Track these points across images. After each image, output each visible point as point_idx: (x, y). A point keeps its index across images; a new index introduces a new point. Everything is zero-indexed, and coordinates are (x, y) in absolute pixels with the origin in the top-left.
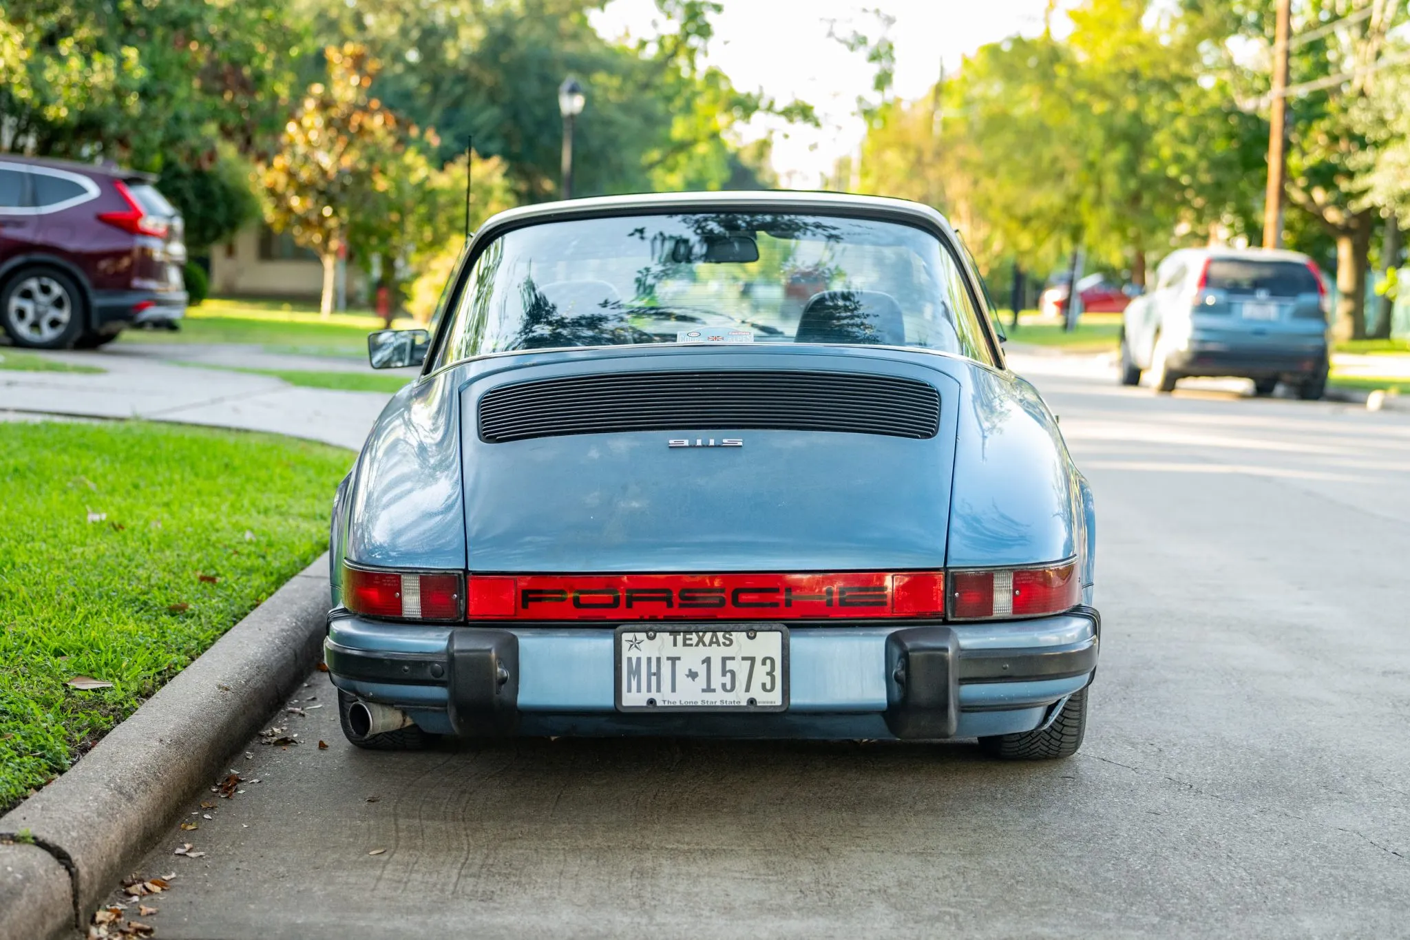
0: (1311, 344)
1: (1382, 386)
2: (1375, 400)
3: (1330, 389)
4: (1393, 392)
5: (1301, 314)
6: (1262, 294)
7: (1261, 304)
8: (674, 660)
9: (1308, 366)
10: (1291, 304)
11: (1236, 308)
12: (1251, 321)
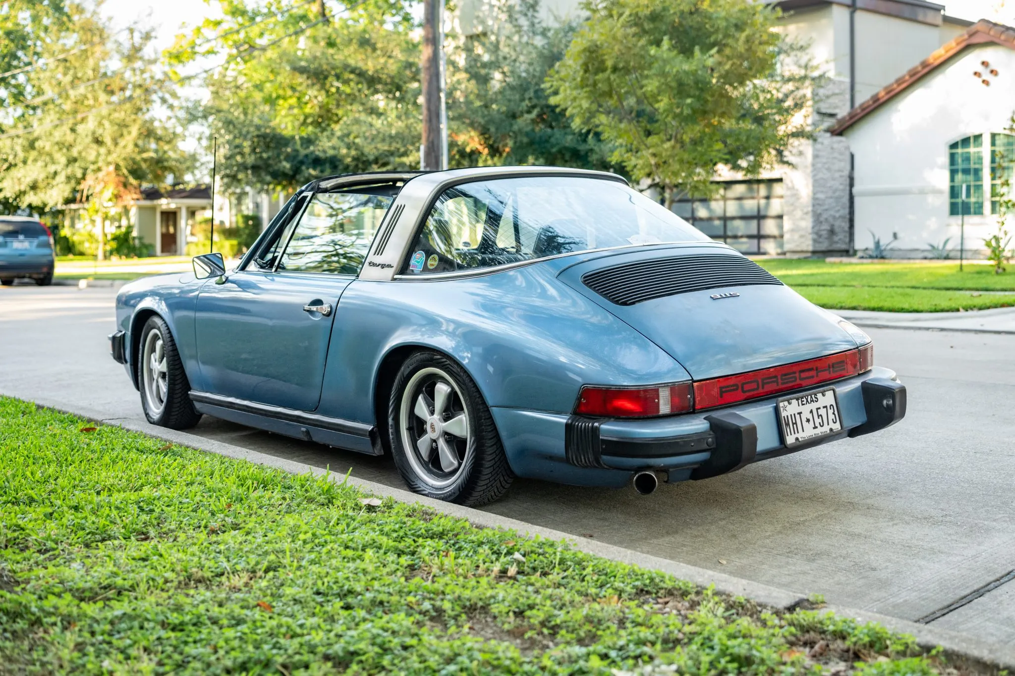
0: (45, 260)
1: (84, 277)
2: (83, 283)
3: (53, 281)
4: (91, 280)
5: (40, 246)
6: (21, 237)
7: (21, 241)
8: (800, 413)
9: (45, 270)
10: (36, 242)
11: (9, 244)
12: (17, 249)
